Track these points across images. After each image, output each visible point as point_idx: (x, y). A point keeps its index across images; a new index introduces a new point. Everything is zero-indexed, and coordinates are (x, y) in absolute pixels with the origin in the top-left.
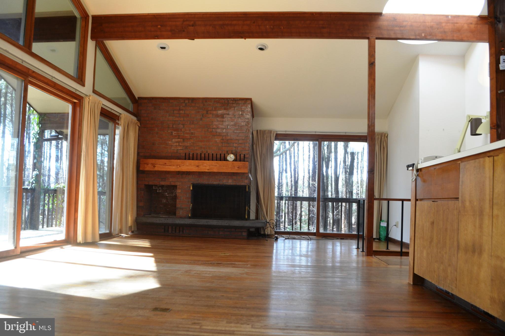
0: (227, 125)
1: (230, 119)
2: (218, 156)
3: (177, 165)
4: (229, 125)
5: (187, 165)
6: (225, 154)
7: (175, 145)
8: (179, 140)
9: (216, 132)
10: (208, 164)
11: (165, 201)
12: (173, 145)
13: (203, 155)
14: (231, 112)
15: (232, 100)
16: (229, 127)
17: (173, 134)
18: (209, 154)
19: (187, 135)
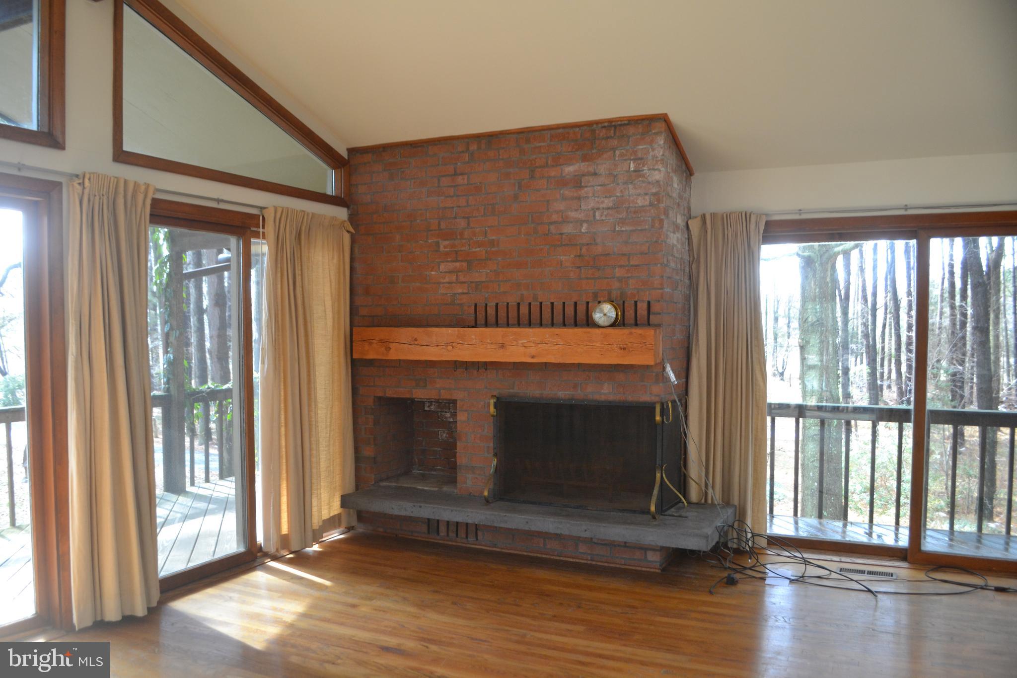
0: (593, 209)
1: (599, 188)
2: (570, 311)
3: (447, 345)
4: (598, 209)
5: (473, 342)
6: (588, 303)
7: (447, 280)
8: (458, 264)
9: (562, 234)
10: (531, 339)
11: (445, 435)
12: (442, 281)
13: (524, 310)
14: (603, 167)
15: (604, 127)
16: (598, 218)
17: (442, 248)
18: (541, 303)
19: (478, 249)
